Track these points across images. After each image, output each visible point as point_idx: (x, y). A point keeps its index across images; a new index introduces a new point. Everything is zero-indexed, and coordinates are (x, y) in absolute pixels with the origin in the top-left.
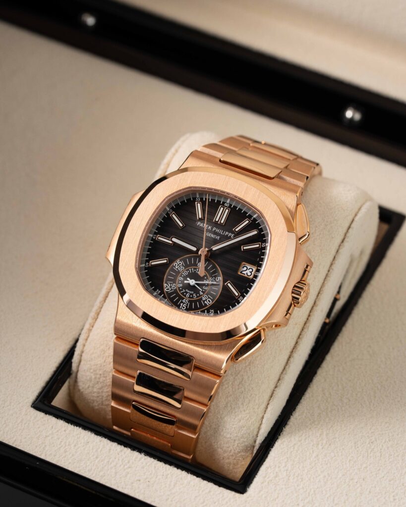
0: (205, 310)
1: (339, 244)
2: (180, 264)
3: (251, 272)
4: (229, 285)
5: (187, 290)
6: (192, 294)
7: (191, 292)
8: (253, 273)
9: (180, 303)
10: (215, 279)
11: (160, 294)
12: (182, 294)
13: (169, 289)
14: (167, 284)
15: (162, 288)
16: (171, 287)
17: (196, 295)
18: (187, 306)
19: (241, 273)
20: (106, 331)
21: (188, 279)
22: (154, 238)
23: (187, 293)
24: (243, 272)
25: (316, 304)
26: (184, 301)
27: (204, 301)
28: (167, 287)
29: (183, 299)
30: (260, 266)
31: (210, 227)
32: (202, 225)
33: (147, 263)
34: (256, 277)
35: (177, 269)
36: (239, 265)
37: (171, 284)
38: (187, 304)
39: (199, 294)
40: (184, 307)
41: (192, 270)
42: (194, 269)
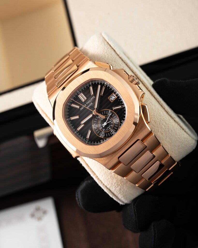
0: (120, 124)
1: (115, 53)
2: (94, 125)
3: (114, 96)
4: (114, 108)
5: (107, 128)
6: (111, 126)
7: (109, 127)
8: (115, 96)
9: (112, 133)
10: (109, 113)
11: (103, 140)
12: (108, 130)
13: (103, 136)
14: (100, 135)
15: (101, 139)
16: (102, 134)
17: (112, 125)
18: (115, 131)
19: (112, 101)
20: (103, 171)
21: (103, 125)
22: (77, 131)
23: (109, 129)
24: (112, 100)
25: (136, 75)
26: (112, 131)
27: (116, 123)
28: (101, 136)
29: (110, 131)
30: (113, 91)
31: (85, 105)
32: (82, 108)
33: (87, 140)
34: (117, 95)
35: (96, 128)
36: (108, 100)
37: (101, 134)
38: (114, 131)
39: (112, 123)
40: (114, 133)
41: (100, 122)
42: (100, 120)
